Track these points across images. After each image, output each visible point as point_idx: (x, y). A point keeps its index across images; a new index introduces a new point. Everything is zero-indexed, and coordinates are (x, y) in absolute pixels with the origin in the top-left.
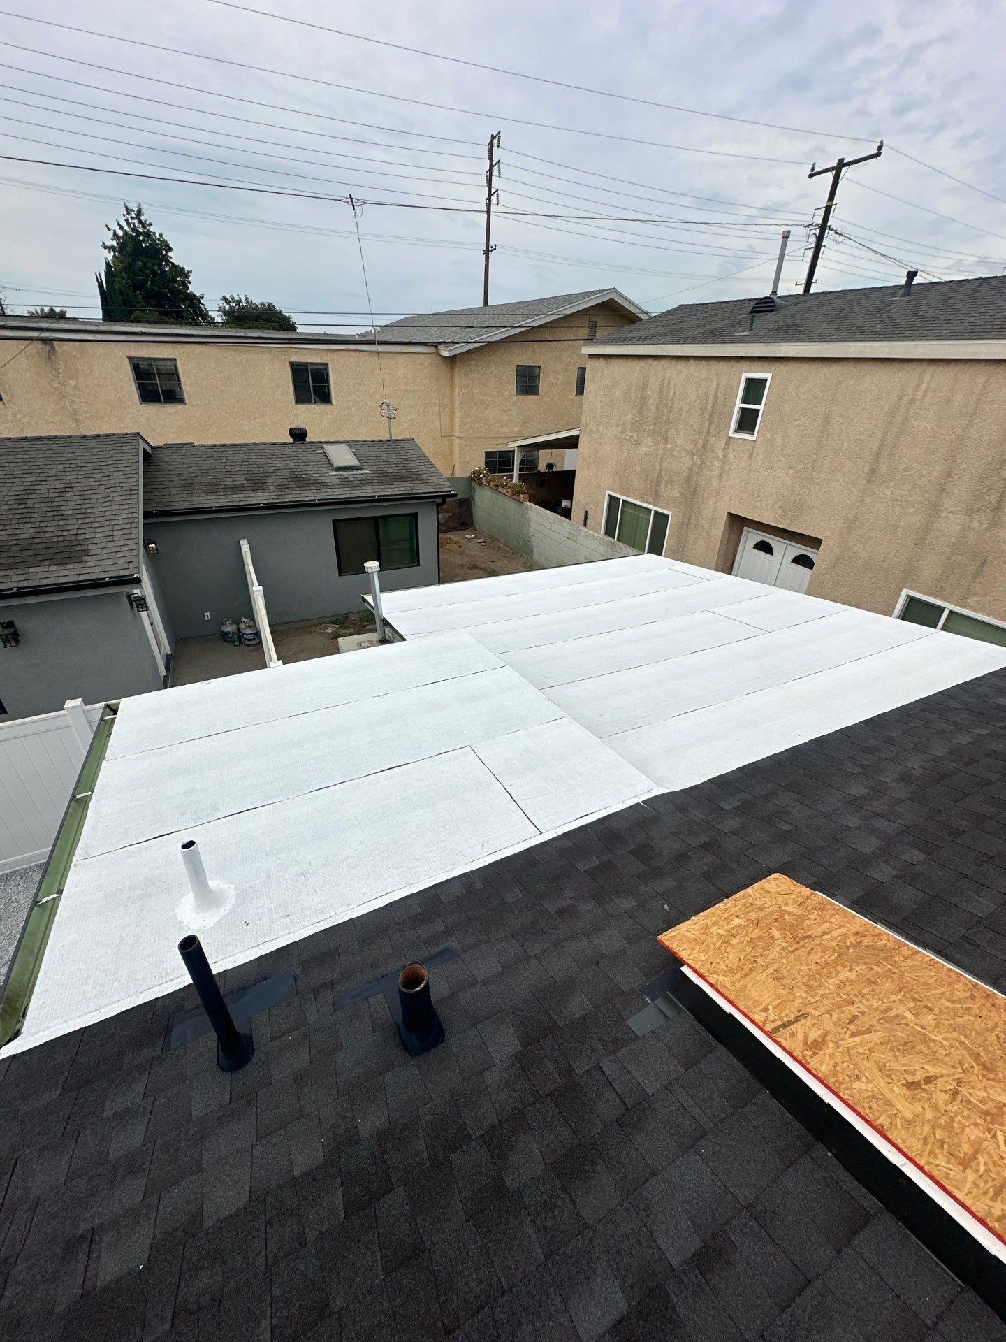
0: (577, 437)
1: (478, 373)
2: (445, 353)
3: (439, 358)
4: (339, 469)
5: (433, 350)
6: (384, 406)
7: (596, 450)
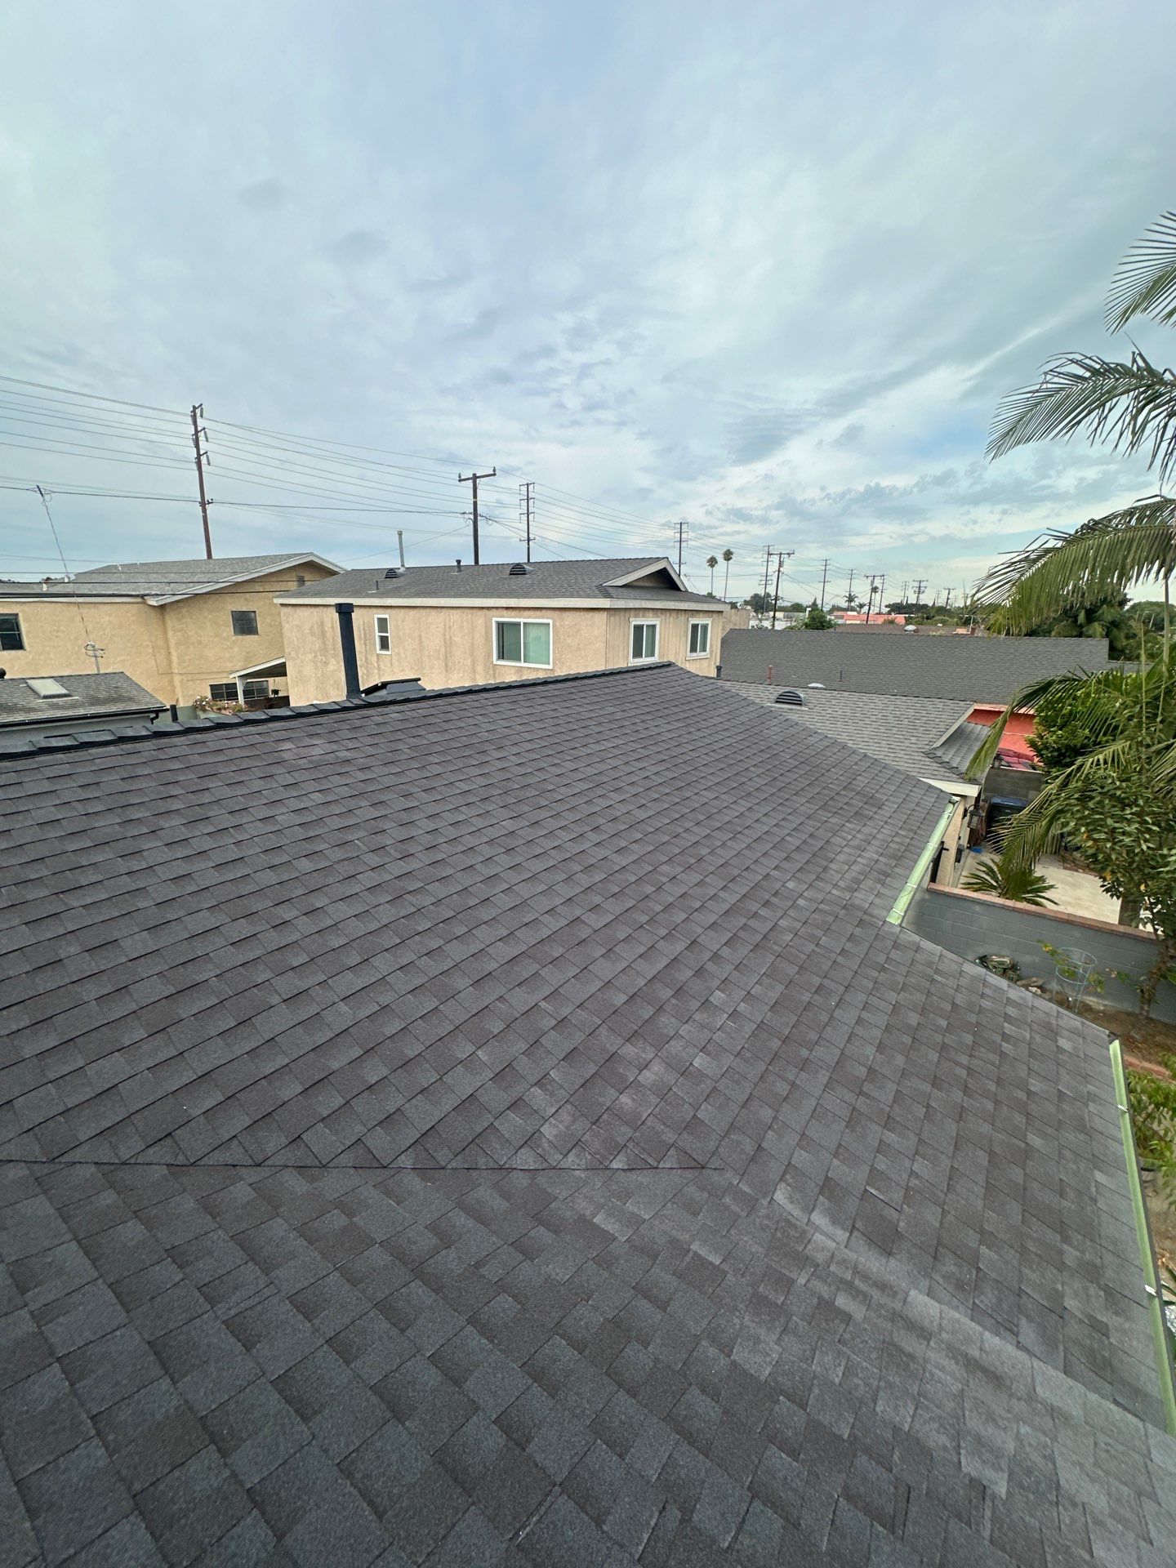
0: (283, 665)
1: (191, 618)
2: (153, 602)
3: (146, 608)
4: (46, 697)
5: (139, 600)
6: (89, 648)
7: (300, 672)
